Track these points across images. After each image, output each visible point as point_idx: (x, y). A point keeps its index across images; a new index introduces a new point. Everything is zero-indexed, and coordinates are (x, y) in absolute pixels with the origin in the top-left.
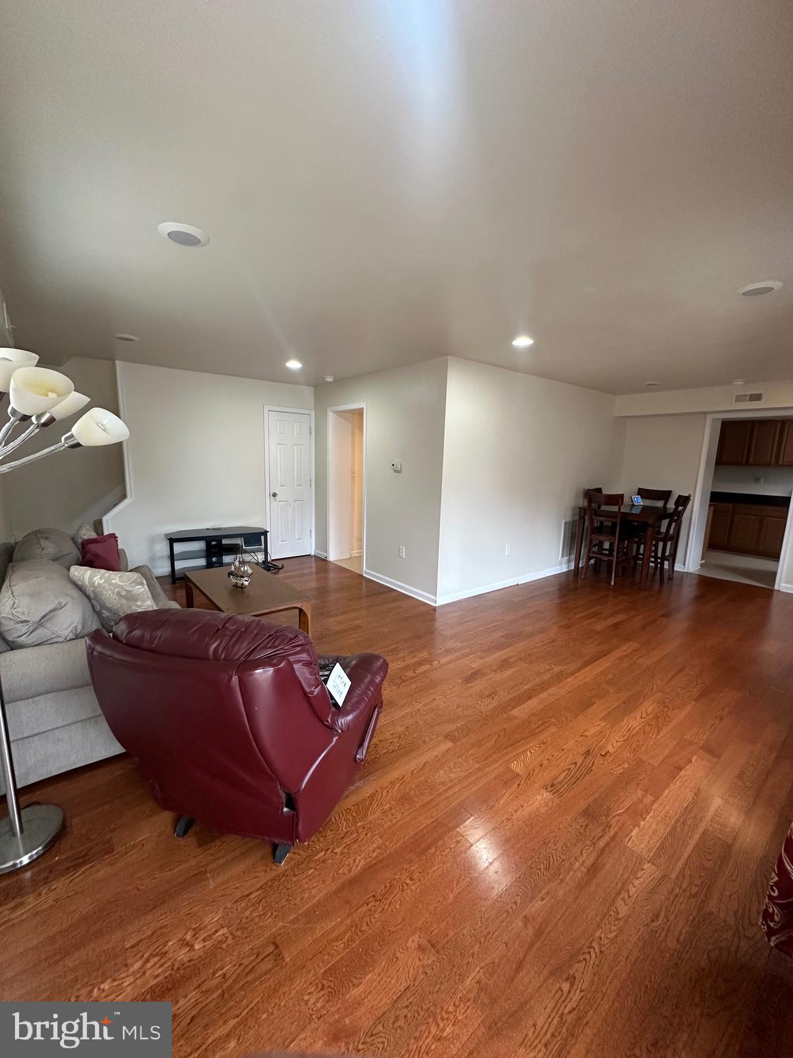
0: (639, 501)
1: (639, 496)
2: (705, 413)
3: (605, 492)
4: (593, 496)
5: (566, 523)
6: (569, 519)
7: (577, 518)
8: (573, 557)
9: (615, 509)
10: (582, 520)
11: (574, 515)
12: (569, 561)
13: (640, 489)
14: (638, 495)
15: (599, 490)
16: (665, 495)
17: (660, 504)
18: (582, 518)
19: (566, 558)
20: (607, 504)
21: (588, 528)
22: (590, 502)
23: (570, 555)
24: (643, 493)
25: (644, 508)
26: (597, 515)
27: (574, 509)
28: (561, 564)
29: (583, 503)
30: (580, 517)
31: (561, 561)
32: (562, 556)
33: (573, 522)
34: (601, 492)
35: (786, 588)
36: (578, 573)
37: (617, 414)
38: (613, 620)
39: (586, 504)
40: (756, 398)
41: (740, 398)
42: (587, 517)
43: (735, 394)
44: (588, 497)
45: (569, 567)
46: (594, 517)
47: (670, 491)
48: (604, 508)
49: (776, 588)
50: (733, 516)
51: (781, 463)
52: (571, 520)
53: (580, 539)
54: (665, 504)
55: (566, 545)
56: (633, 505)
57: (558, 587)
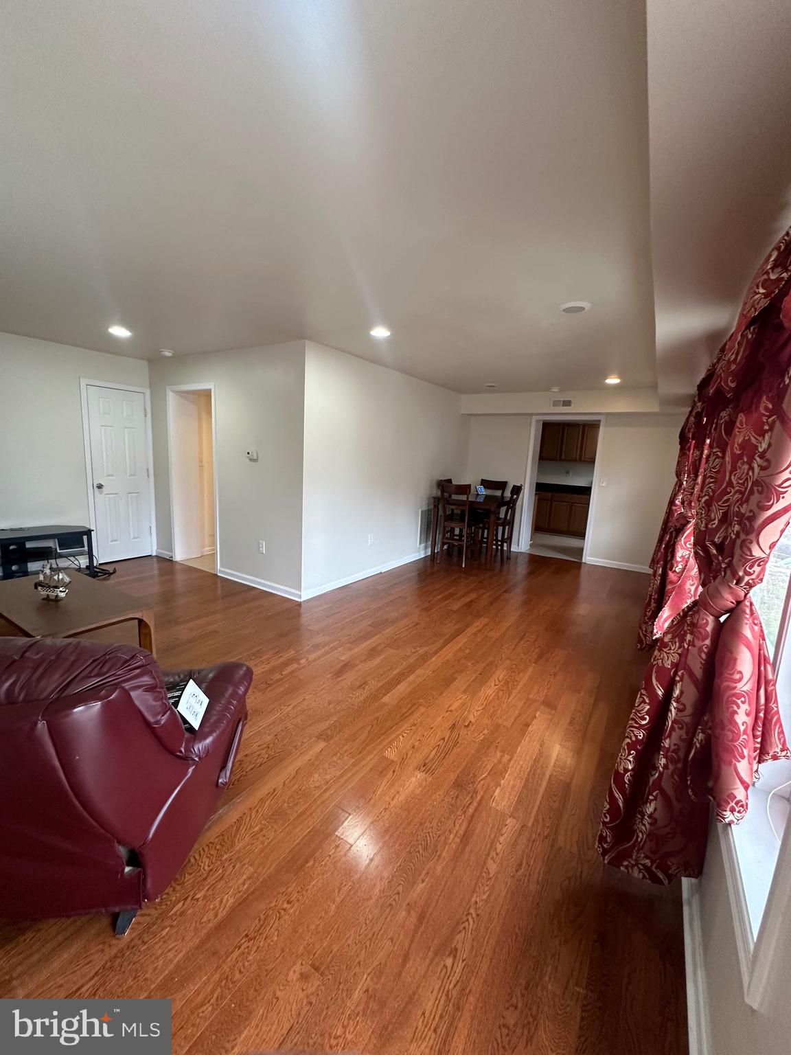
0: (482, 491)
1: (483, 487)
2: (532, 415)
3: (455, 482)
4: (445, 486)
5: (422, 512)
6: (425, 508)
7: (432, 507)
8: (430, 543)
9: (464, 498)
10: (436, 509)
11: (429, 504)
12: (426, 548)
13: (483, 480)
14: (482, 485)
15: (450, 481)
16: (503, 485)
17: (499, 493)
18: (436, 506)
19: (423, 545)
20: (456, 493)
21: (441, 516)
22: (443, 492)
23: (427, 541)
24: (486, 484)
25: (487, 497)
26: (448, 503)
27: (429, 499)
28: (419, 551)
29: (437, 493)
31: (419, 548)
32: (420, 544)
33: (429, 510)
34: (451, 483)
35: (591, 560)
36: (434, 558)
37: (463, 411)
38: (466, 600)
39: (439, 494)
40: (567, 403)
41: (556, 404)
42: (440, 506)
43: (553, 400)
44: (441, 487)
45: (425, 553)
46: (446, 506)
47: (506, 482)
48: (454, 497)
49: (583, 561)
50: (551, 504)
51: (583, 459)
52: (427, 509)
53: (435, 527)
54: (503, 493)
55: (423, 532)
56: (478, 495)
57: (417, 573)
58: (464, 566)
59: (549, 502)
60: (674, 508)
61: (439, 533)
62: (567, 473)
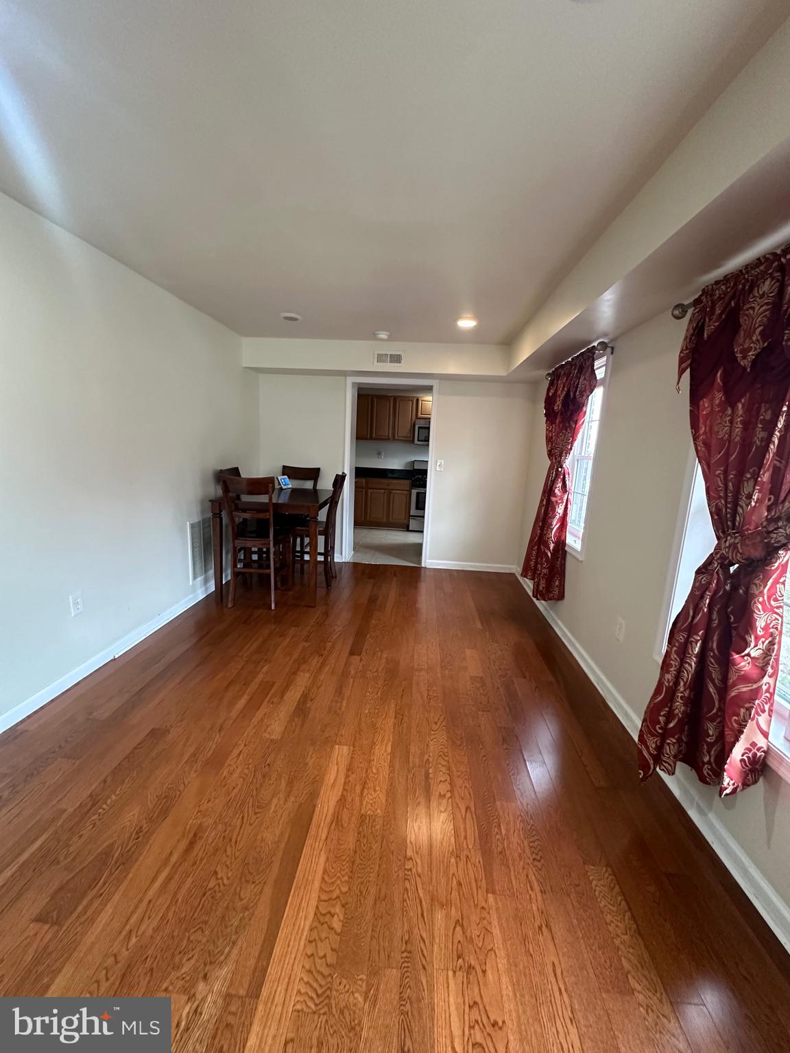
0: (287, 483)
1: (286, 477)
2: (344, 374)
3: (245, 474)
4: (228, 478)
5: (192, 526)
6: (196, 518)
7: (210, 515)
8: (211, 572)
9: (263, 499)
10: (218, 520)
11: (203, 512)
12: (206, 581)
13: (284, 467)
14: (283, 475)
15: (236, 471)
16: (314, 474)
17: (309, 485)
18: (217, 515)
19: (200, 579)
20: (251, 493)
21: (227, 526)
22: (226, 489)
23: (206, 571)
24: (289, 471)
25: (294, 491)
26: (237, 509)
27: (202, 502)
28: (194, 590)
29: (216, 491)
30: (214, 515)
31: (194, 585)
32: (195, 578)
33: (204, 521)
34: (239, 475)
35: (432, 564)
36: (222, 599)
37: (244, 365)
38: (294, 695)
39: (220, 492)
40: (396, 359)
41: (381, 358)
42: (224, 514)
43: (376, 353)
44: (221, 483)
45: (206, 589)
46: (234, 513)
47: (318, 470)
48: (246, 498)
49: (423, 565)
50: (366, 492)
51: (396, 438)
52: (200, 519)
53: (218, 548)
54: (315, 485)
55: (197, 559)
56: (281, 489)
57: (194, 640)
58: (273, 607)
59: (364, 490)
60: (553, 499)
61: (227, 553)
62: (379, 454)
